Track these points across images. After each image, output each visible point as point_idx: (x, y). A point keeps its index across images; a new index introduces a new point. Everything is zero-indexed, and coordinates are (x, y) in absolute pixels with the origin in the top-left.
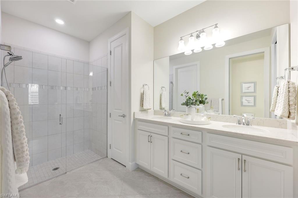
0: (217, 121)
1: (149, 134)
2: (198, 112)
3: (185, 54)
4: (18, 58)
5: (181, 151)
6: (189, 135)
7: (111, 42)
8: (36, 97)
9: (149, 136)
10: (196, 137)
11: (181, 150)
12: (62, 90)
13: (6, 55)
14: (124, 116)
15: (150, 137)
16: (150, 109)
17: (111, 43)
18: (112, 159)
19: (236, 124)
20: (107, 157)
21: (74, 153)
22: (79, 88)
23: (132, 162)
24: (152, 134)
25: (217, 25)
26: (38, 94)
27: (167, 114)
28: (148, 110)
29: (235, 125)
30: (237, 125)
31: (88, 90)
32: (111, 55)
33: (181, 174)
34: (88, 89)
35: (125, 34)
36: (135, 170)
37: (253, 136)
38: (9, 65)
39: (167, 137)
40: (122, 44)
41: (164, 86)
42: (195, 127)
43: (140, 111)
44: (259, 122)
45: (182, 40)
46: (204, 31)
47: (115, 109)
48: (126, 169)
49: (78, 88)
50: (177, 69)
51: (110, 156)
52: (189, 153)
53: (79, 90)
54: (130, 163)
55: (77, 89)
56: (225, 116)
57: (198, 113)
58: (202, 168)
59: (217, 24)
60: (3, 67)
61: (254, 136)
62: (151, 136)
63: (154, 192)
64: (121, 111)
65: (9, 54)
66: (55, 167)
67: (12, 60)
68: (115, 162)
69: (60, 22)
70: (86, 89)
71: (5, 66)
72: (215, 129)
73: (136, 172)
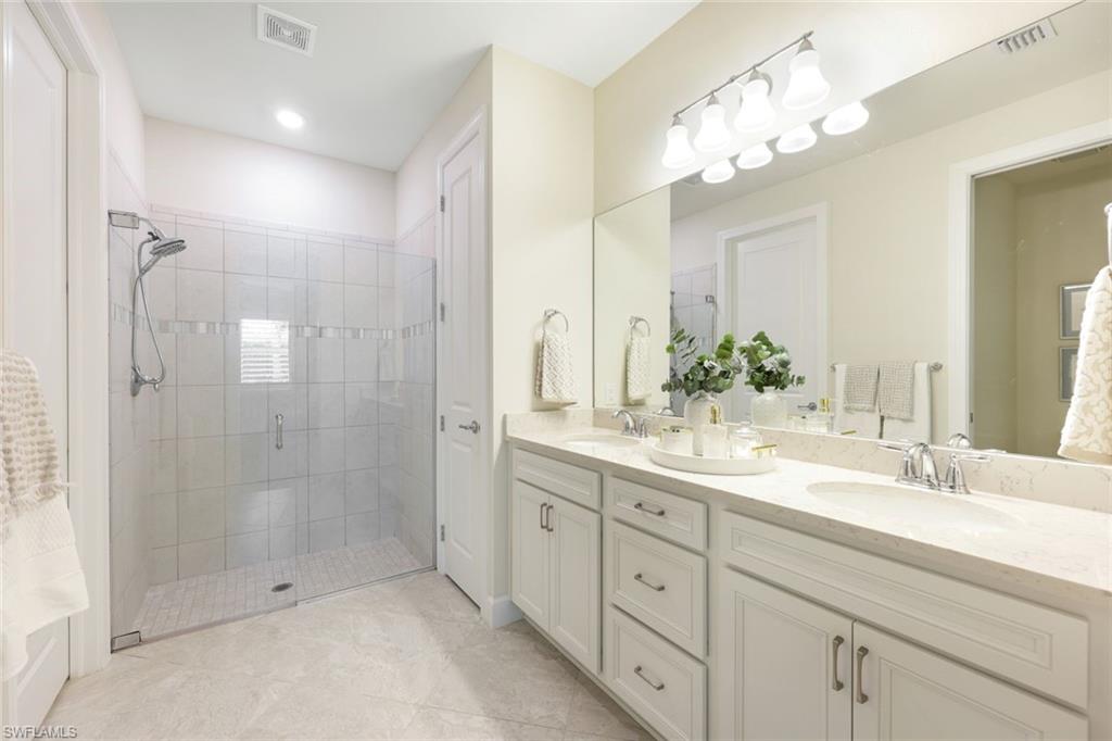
0: (816, 462)
1: (544, 497)
2: (715, 422)
3: (706, 178)
4: (176, 246)
5: (639, 576)
6: (662, 513)
7: (444, 166)
8: (261, 359)
9: (545, 504)
10: (685, 524)
11: (637, 573)
12: (308, 338)
13: (143, 240)
14: (475, 429)
15: (544, 508)
16: (574, 403)
17: (446, 169)
18: (447, 576)
19: (897, 480)
20: (436, 569)
21: (346, 544)
22: (362, 331)
23: (495, 597)
24: (553, 501)
25: (809, 39)
26: (287, 350)
27: (631, 424)
28: (567, 408)
29: (888, 488)
30: (899, 485)
31: (390, 337)
32: (443, 210)
33: (639, 669)
34: (390, 332)
35: (477, 133)
36: (506, 628)
37: (898, 540)
38: (153, 268)
39: (595, 517)
40: (469, 170)
41: (640, 316)
42: (682, 482)
43: (535, 410)
44: (1008, 477)
45: (678, 124)
46: (757, 72)
47: (457, 403)
48: (481, 618)
49: (359, 330)
50: (732, 243)
51: (442, 569)
52: (662, 588)
53: (362, 336)
54: (491, 600)
55: (356, 334)
56: (854, 443)
57: (718, 425)
58: (708, 654)
59: (810, 34)
60: (138, 274)
61: (900, 538)
62: (551, 507)
63: (541, 717)
64: (467, 410)
65: (151, 237)
66: (282, 583)
67: (159, 252)
68: (453, 589)
69: (290, 120)
70: (384, 332)
71: (143, 271)
72: (750, 496)
73: (508, 633)
